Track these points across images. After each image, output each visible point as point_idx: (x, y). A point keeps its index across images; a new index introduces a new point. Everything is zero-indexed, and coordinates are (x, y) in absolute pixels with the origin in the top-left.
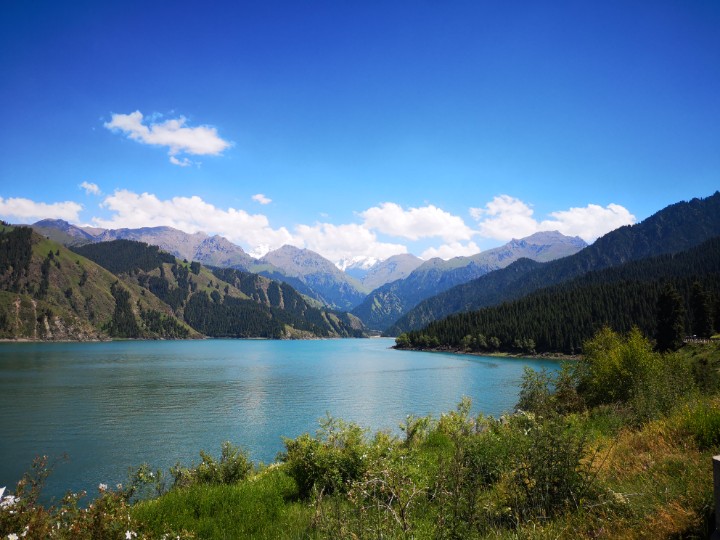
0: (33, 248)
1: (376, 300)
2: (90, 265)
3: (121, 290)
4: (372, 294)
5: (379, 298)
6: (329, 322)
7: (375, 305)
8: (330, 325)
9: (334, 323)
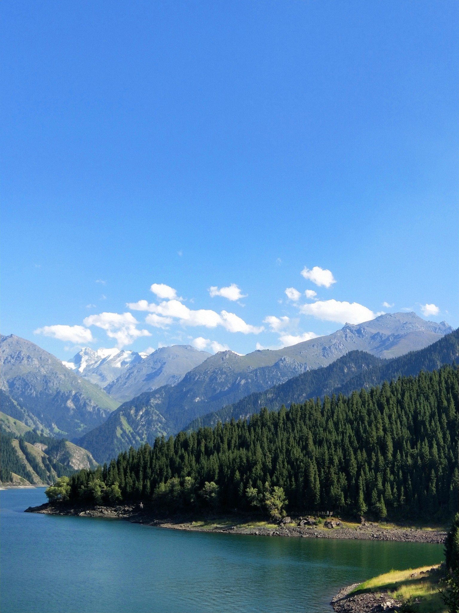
1: (123, 420)
4: (119, 409)
5: (128, 416)
6: (24, 457)
7: (122, 429)
8: (26, 462)
9: (34, 459)
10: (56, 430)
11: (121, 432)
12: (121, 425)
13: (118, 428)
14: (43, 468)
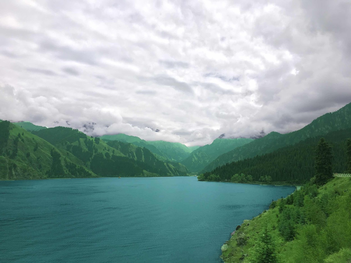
0: (10, 131)
2: (39, 139)
3: (56, 153)
4: (193, 153)
5: (196, 155)
6: (168, 168)
7: (194, 159)
8: (169, 170)
9: (171, 169)
10: (173, 159)
11: (194, 160)
12: (194, 158)
13: (193, 159)
14: (174, 171)
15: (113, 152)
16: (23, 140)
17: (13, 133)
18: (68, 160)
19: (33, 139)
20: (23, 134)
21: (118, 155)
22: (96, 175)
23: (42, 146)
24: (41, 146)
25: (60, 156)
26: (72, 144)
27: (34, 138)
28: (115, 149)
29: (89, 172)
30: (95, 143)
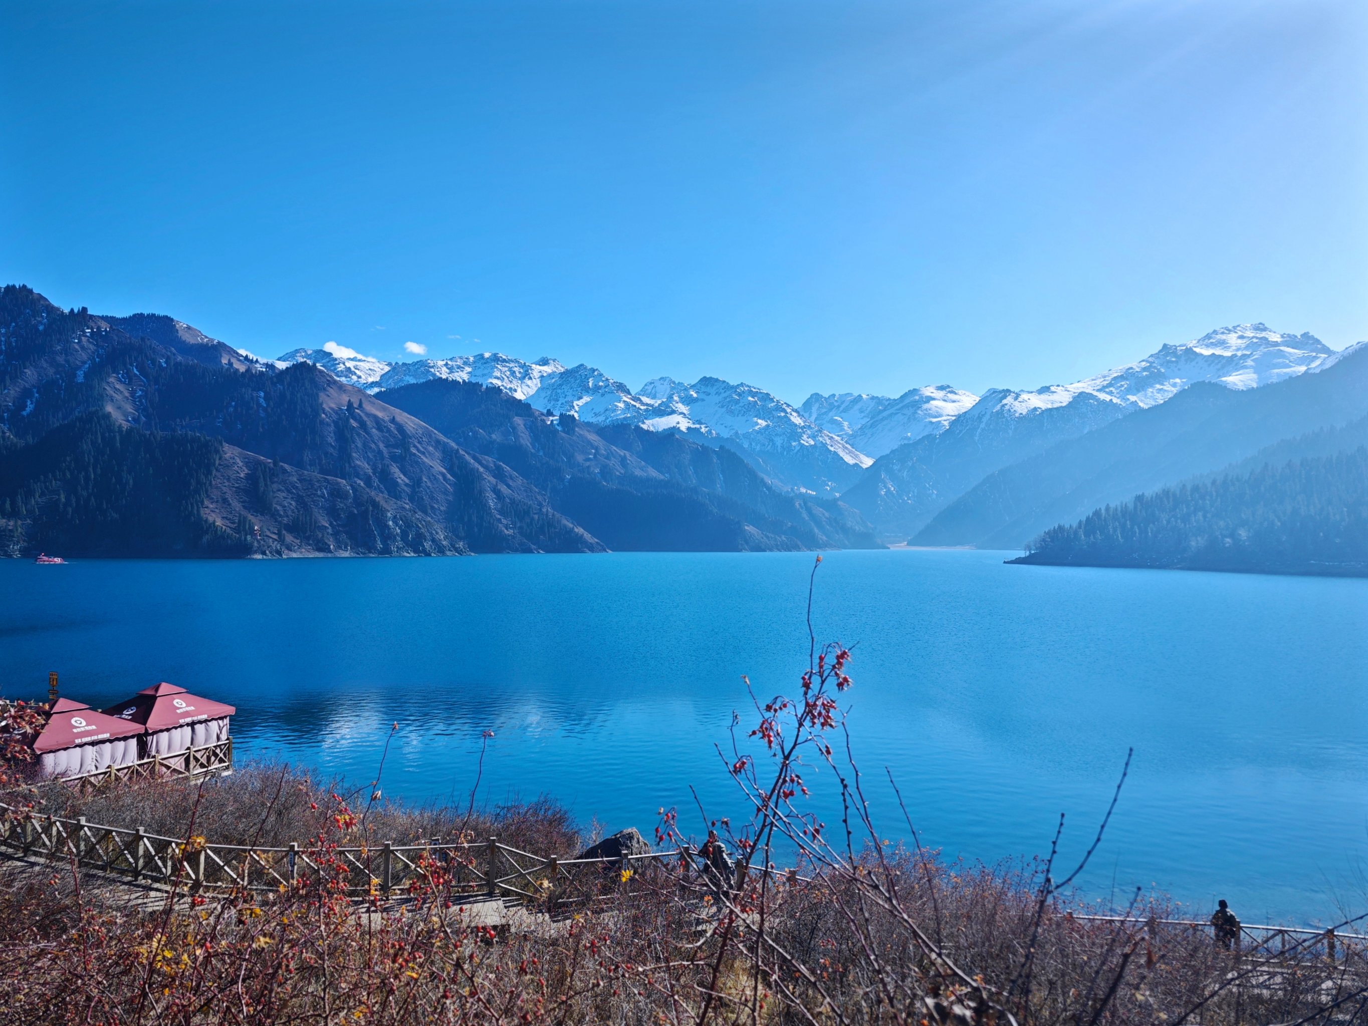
0: (322, 396)
2: (411, 422)
3: (464, 465)
15: (623, 461)
16: (363, 425)
17: (331, 402)
18: (503, 488)
19: (393, 420)
20: (360, 406)
21: (638, 473)
22: (596, 540)
23: (419, 442)
24: (418, 445)
25: (480, 477)
26: (494, 436)
27: (394, 417)
28: (628, 454)
29: (576, 530)
30: (564, 431)
